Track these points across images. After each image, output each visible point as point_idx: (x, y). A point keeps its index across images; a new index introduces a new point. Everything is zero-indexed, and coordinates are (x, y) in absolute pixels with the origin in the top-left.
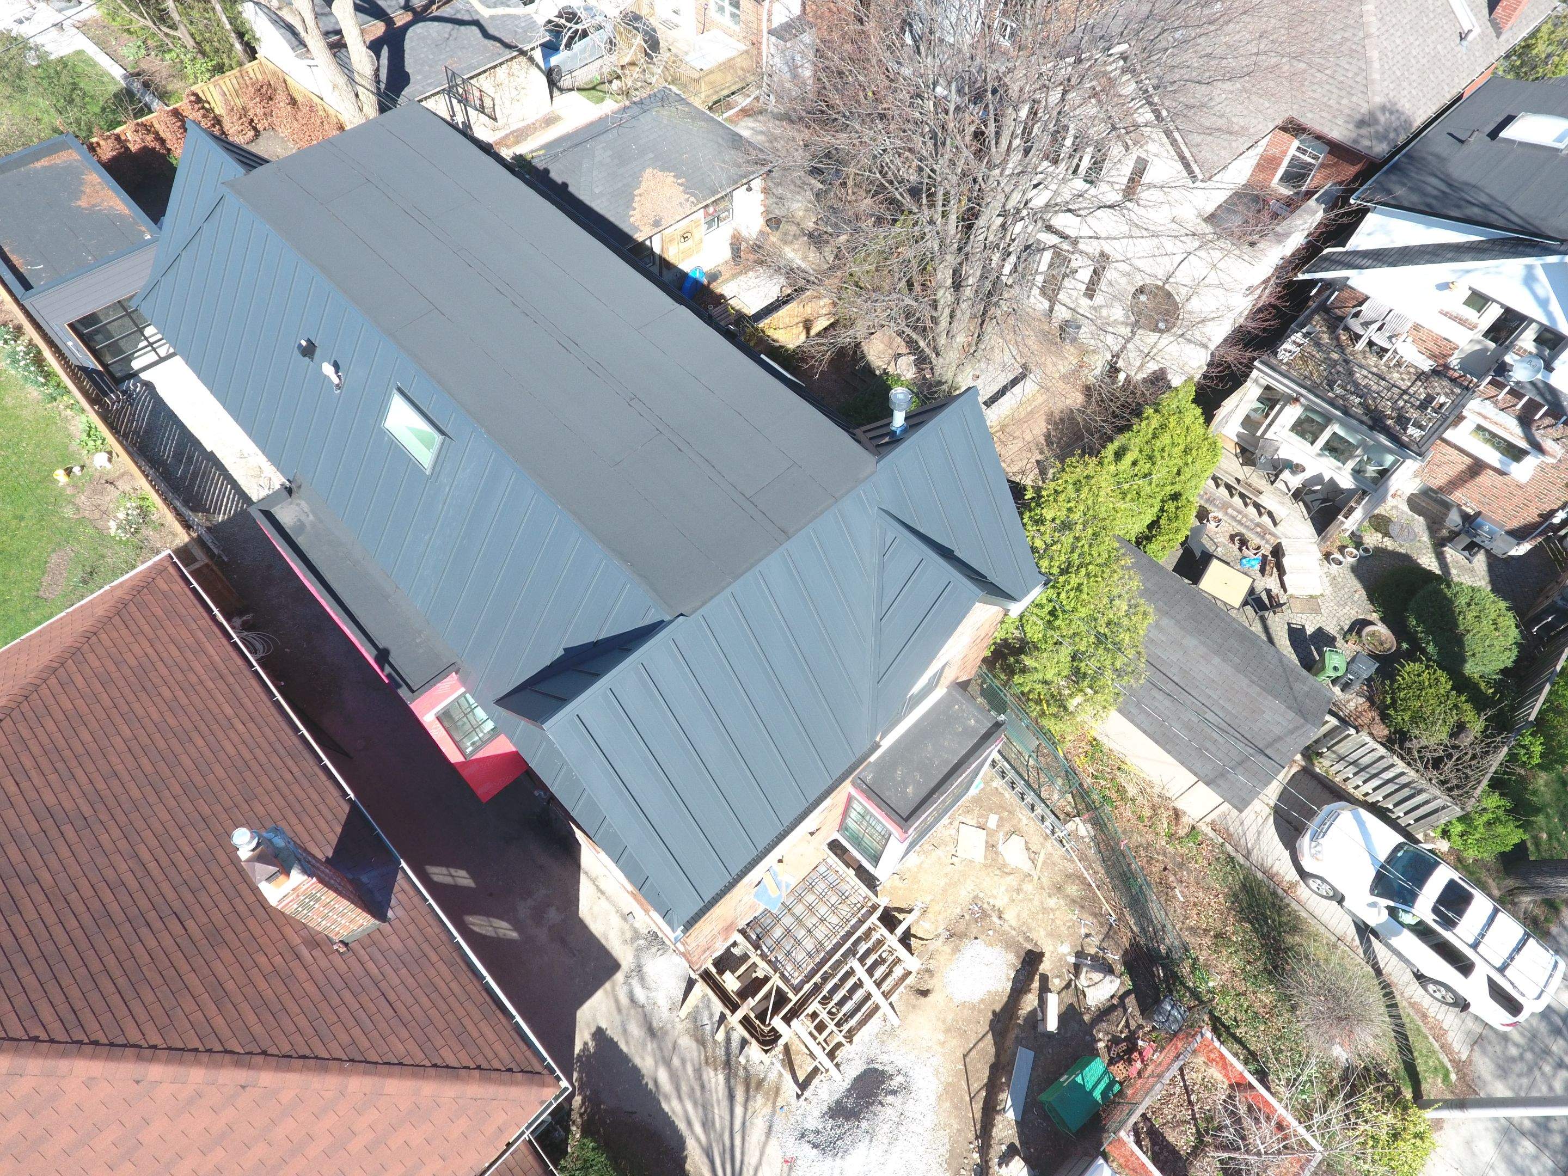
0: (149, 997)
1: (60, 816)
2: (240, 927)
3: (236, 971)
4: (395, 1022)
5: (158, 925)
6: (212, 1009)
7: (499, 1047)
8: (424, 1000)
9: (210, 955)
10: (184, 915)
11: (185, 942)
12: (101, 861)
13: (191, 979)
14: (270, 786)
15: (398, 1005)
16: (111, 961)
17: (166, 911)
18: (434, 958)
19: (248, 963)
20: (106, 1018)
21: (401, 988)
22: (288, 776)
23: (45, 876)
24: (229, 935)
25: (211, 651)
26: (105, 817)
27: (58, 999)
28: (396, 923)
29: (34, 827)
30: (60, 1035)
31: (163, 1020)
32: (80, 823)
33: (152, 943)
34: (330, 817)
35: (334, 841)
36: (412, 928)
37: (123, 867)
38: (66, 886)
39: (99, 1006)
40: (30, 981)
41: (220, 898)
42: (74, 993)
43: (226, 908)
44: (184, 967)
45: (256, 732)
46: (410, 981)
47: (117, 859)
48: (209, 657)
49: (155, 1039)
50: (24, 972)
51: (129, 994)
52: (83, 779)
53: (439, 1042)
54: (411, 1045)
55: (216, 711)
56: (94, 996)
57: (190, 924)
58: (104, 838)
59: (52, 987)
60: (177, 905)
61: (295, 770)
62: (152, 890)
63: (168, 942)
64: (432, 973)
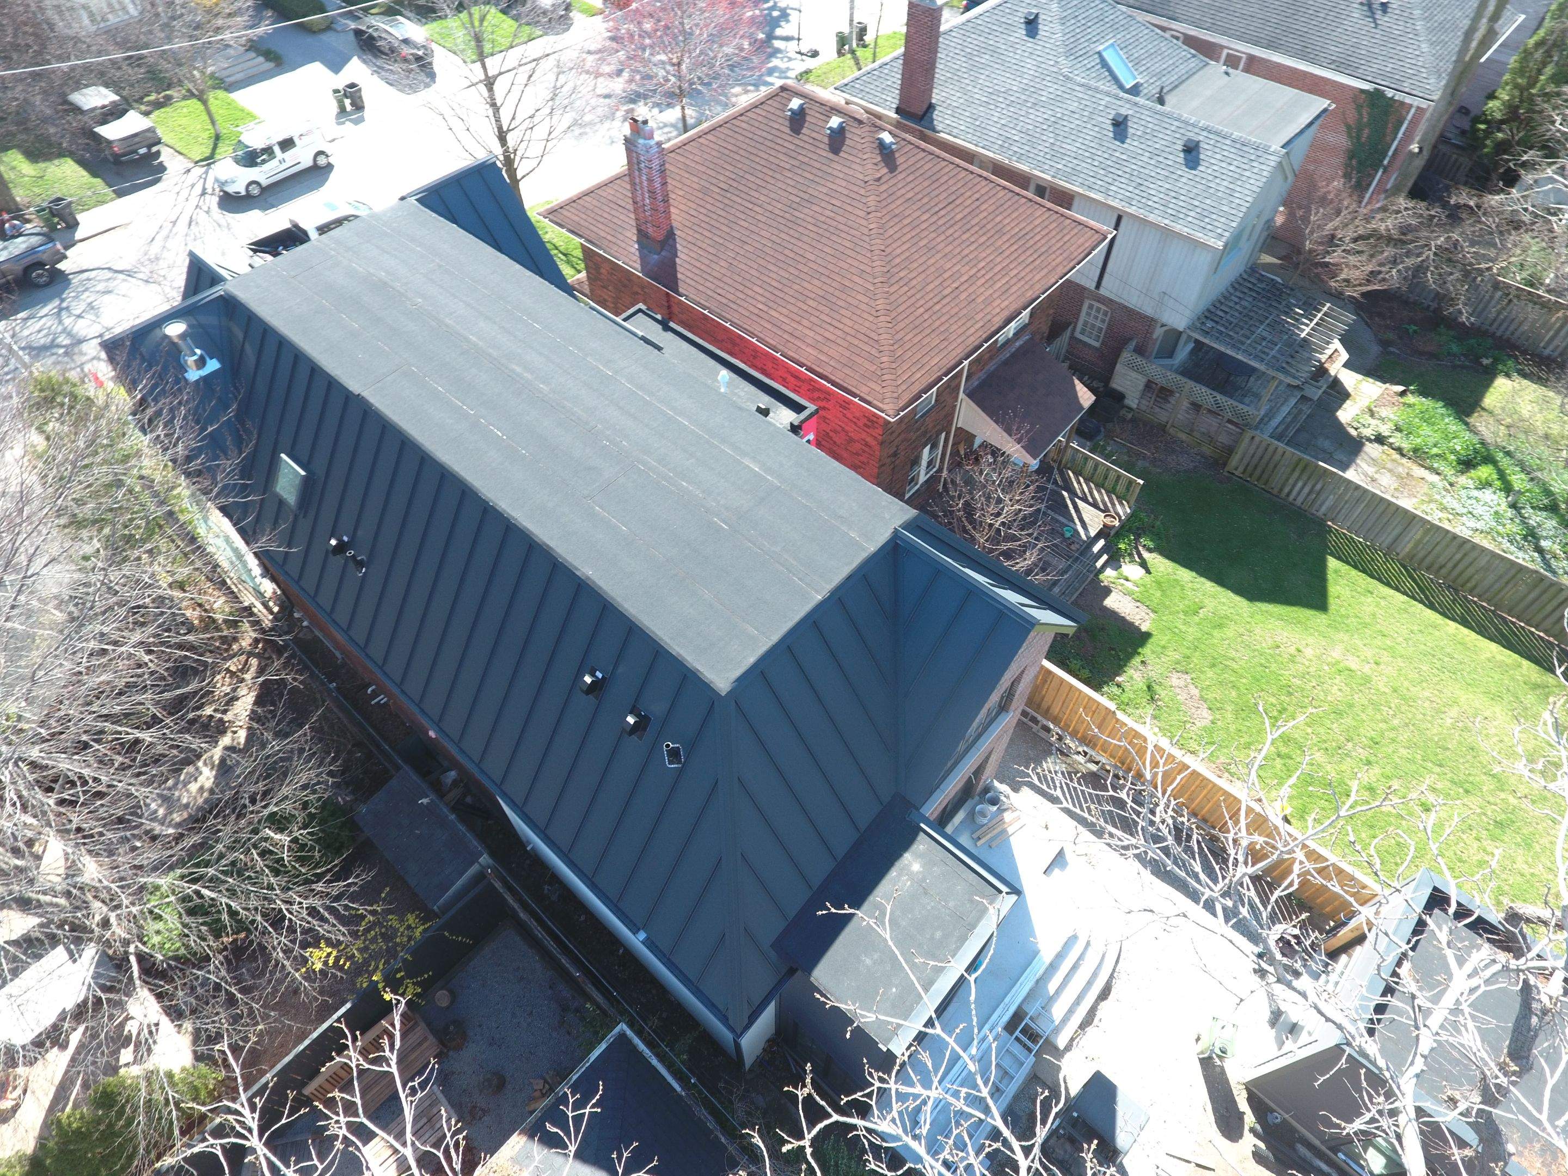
0: (714, 153)
1: (805, 204)
2: (697, 201)
3: (688, 182)
4: (615, 199)
5: (731, 182)
6: (688, 162)
7: (569, 214)
8: (605, 215)
9: (702, 182)
10: (722, 193)
11: (714, 181)
12: (773, 195)
13: (703, 169)
14: (725, 279)
15: (616, 207)
16: (738, 158)
17: (731, 190)
18: (609, 237)
19: (685, 188)
20: (723, 137)
21: (617, 214)
22: (719, 291)
23: (790, 175)
24: (700, 195)
25: (809, 350)
26: (787, 216)
27: (744, 133)
28: (631, 243)
29: (810, 191)
30: (734, 122)
31: (703, 148)
32: (794, 206)
33: (727, 173)
34: (688, 281)
35: (679, 268)
36: (623, 245)
37: (762, 198)
38: (778, 176)
39: (729, 139)
40: (760, 133)
41: (713, 209)
42: (741, 138)
43: (708, 206)
44: (709, 172)
45: (752, 309)
46: (615, 220)
47: (768, 200)
48: (809, 345)
49: (701, 140)
50: (764, 134)
51: (722, 150)
52: (810, 227)
53: (595, 202)
54: (604, 194)
55: (780, 309)
56: (733, 141)
57: (718, 190)
58: (780, 206)
59: (751, 135)
60: (729, 195)
61: (719, 298)
62: (742, 195)
63: (722, 178)
64: (607, 229)
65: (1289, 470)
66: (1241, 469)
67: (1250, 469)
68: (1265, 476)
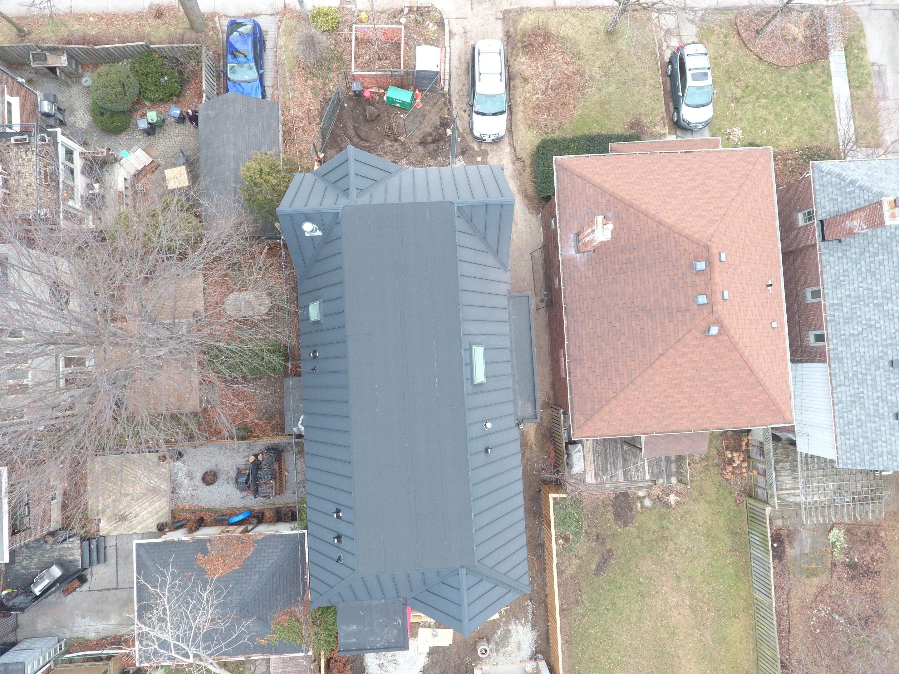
0: (647, 236)
2: (615, 249)
3: (622, 235)
4: (589, 198)
6: (633, 224)
7: (565, 177)
8: (577, 201)
10: (628, 260)
11: (632, 250)
13: (635, 238)
15: (585, 203)
16: (652, 253)
17: (633, 264)
18: (568, 215)
20: (659, 233)
21: (582, 208)
22: (578, 305)
23: (659, 292)
24: (619, 248)
25: (578, 376)
27: (668, 245)
28: (572, 231)
29: (657, 312)
30: (672, 233)
31: (646, 227)
33: (640, 254)
34: (573, 282)
36: (569, 227)
38: (655, 286)
39: (659, 238)
40: (674, 254)
41: (616, 263)
42: (664, 245)
43: (616, 259)
44: (635, 242)
45: (580, 328)
46: (578, 210)
47: (639, 291)
48: (581, 372)
49: (650, 221)
50: (675, 258)
51: (651, 239)
52: (638, 327)
53: (580, 187)
56: (660, 242)
57: (628, 256)
58: (639, 300)
59: (669, 250)
60: (629, 265)
61: (574, 306)
63: (636, 253)
65: (760, 532)
66: (749, 506)
67: (752, 511)
68: (753, 519)
